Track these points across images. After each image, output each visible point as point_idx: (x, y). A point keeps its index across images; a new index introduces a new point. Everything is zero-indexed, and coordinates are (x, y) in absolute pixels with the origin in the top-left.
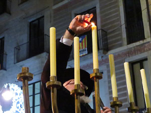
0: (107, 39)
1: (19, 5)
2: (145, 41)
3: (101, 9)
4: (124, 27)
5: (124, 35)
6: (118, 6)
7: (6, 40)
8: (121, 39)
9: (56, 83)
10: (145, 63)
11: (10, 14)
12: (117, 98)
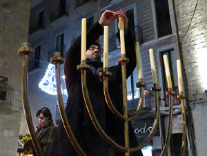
0: (142, 34)
1: (75, 8)
2: (172, 35)
3: (137, 10)
4: (155, 24)
5: (156, 31)
6: (150, 8)
7: (65, 34)
8: (153, 34)
9: (85, 66)
10: (172, 52)
11: (68, 15)
12: (142, 79)
